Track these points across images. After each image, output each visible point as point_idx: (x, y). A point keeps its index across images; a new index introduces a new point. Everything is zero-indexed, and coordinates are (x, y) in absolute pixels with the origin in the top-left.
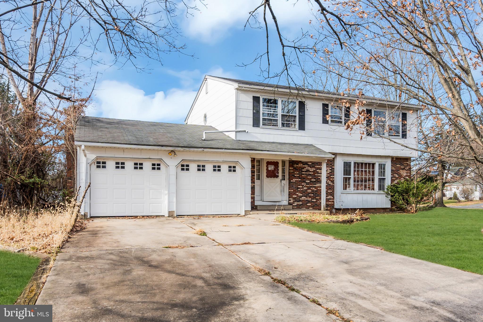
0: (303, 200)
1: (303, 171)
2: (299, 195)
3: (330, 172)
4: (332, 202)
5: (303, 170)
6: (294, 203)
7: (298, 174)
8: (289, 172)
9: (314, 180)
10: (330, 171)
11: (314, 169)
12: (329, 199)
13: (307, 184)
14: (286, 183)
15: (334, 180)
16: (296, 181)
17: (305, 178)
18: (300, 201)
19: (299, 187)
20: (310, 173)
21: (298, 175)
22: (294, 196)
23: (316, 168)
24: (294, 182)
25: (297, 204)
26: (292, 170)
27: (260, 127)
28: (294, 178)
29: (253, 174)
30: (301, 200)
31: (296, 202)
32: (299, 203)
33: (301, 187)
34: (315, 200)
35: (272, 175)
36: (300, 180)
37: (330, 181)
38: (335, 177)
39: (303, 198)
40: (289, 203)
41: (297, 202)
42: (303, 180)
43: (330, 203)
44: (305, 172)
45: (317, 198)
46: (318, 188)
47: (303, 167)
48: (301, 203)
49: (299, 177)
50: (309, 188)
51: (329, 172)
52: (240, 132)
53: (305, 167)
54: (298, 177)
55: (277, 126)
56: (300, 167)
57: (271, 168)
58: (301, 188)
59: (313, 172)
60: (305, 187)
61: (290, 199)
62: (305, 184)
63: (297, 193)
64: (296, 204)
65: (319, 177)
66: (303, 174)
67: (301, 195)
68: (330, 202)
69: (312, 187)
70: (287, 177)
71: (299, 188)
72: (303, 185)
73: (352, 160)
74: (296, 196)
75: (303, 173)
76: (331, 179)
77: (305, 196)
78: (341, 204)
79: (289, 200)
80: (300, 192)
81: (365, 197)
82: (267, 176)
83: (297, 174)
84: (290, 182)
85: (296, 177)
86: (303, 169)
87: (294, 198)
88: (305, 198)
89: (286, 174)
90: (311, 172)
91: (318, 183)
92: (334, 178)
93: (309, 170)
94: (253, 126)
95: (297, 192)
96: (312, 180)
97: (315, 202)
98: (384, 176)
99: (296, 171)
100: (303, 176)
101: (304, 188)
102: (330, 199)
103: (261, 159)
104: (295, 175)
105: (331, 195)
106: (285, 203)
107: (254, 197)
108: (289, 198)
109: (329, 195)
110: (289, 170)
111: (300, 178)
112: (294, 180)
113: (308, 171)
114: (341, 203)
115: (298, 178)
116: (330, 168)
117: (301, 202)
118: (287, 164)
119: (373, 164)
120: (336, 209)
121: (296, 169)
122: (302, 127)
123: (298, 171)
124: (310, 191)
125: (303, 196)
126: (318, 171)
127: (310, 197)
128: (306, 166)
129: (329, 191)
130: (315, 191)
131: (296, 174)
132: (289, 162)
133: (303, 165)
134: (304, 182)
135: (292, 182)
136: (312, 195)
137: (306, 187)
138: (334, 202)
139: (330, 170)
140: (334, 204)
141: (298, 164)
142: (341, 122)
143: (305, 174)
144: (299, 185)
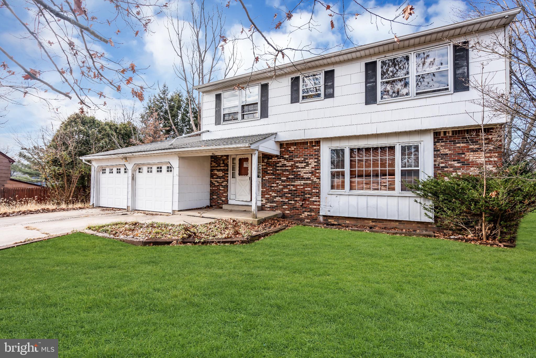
0: (277, 201)
1: (278, 167)
2: (273, 195)
3: (315, 166)
5: (278, 165)
6: (267, 204)
7: (271, 170)
8: (262, 169)
9: (292, 177)
10: (316, 164)
11: (293, 163)
12: (313, 201)
13: (283, 181)
15: (320, 176)
16: (269, 178)
17: (280, 175)
19: (273, 185)
20: (287, 168)
21: (272, 172)
22: (266, 196)
23: (295, 161)
24: (267, 180)
25: (270, 206)
26: (265, 165)
27: (222, 123)
28: (267, 175)
30: (275, 201)
31: (269, 203)
32: (272, 204)
33: (275, 185)
34: (293, 202)
35: (243, 171)
36: (274, 177)
37: (315, 177)
38: (321, 171)
39: (278, 199)
40: (261, 204)
41: (271, 203)
42: (278, 177)
43: (315, 207)
44: (281, 167)
45: (296, 199)
46: (298, 187)
47: (278, 161)
48: (275, 205)
50: (285, 187)
51: (313, 166)
52: (204, 132)
53: (280, 162)
54: (271, 173)
55: (237, 119)
56: (274, 162)
57: (246, 165)
58: (275, 187)
59: (290, 166)
60: (280, 185)
61: (262, 199)
62: (280, 182)
63: (270, 193)
64: (268, 205)
65: (299, 173)
66: (278, 170)
67: (276, 195)
68: (316, 205)
69: (289, 185)
71: (273, 187)
72: (278, 183)
73: (346, 146)
74: (269, 196)
75: (278, 168)
76: (317, 175)
77: (279, 197)
78: (328, 210)
79: (262, 201)
80: (273, 191)
82: (240, 174)
84: (263, 180)
85: (269, 173)
86: (278, 163)
87: (267, 199)
88: (280, 198)
90: (288, 166)
91: (297, 180)
92: (320, 173)
93: (285, 165)
95: (271, 191)
96: (290, 177)
97: (293, 204)
98: (416, 166)
99: (269, 167)
100: (278, 172)
101: (280, 187)
102: (316, 201)
104: (269, 172)
105: (317, 196)
107: (227, 196)
109: (315, 196)
111: (273, 175)
112: (267, 177)
113: (284, 165)
114: (328, 208)
115: (271, 175)
116: (316, 160)
117: (275, 203)
119: (392, 148)
120: (322, 216)
121: (268, 164)
122: (264, 114)
123: (271, 167)
124: (287, 190)
125: (278, 197)
126: (297, 164)
127: (287, 197)
128: (281, 160)
129: (314, 191)
130: (294, 190)
131: (269, 170)
133: (278, 158)
134: (280, 179)
135: (265, 180)
136: (290, 195)
137: (282, 185)
139: (315, 162)
141: (272, 159)
142: (319, 95)
143: (281, 170)
144: (273, 184)
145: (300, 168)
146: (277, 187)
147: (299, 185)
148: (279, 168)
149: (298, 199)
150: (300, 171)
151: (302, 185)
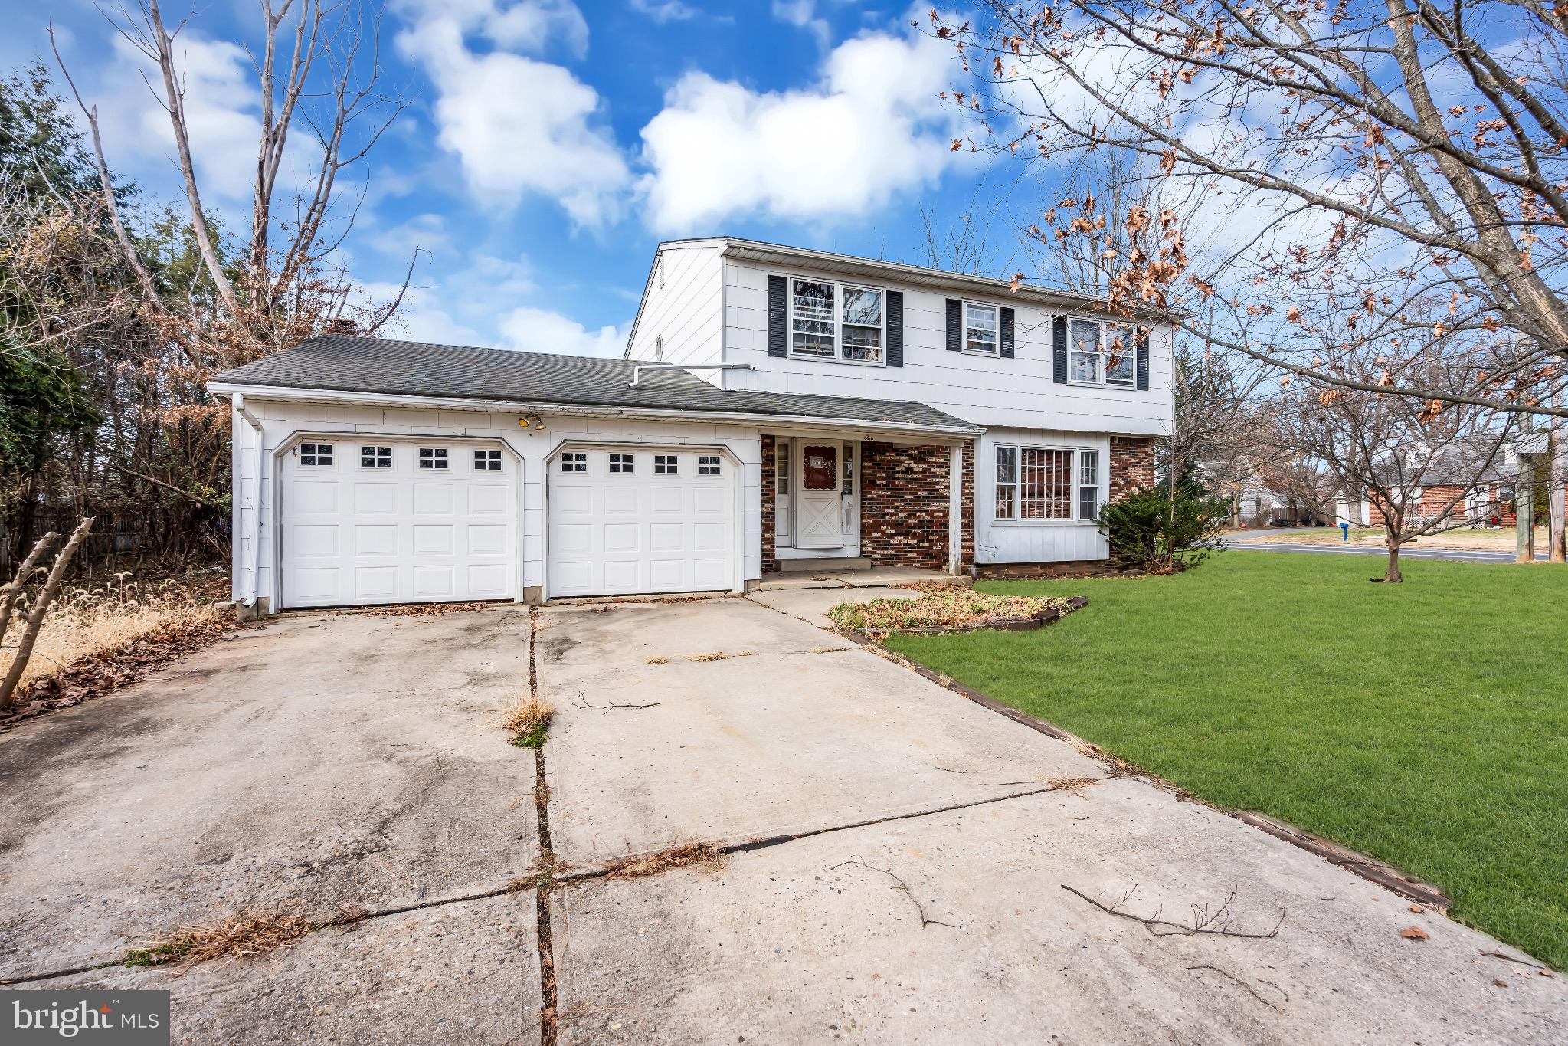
0: (896, 545)
1: (898, 472)
2: (888, 532)
3: (963, 474)
4: (969, 547)
5: (897, 469)
6: (874, 553)
7: (884, 479)
8: (862, 475)
9: (925, 494)
10: (964, 471)
11: (925, 466)
13: (907, 502)
14: (853, 500)
15: (972, 494)
16: (878, 496)
17: (902, 490)
18: (889, 546)
19: (887, 510)
20: (915, 476)
21: (885, 483)
22: (874, 535)
23: (932, 462)
24: (874, 500)
25: (882, 556)
26: (870, 467)
27: (789, 356)
28: (874, 490)
29: (771, 479)
30: (891, 545)
31: (879, 550)
32: (886, 552)
33: (892, 511)
34: (927, 545)
35: (819, 480)
36: (889, 493)
37: (963, 495)
38: (975, 484)
39: (897, 540)
40: (862, 552)
41: (883, 550)
42: (898, 493)
43: (964, 550)
44: (903, 472)
45: (931, 537)
46: (935, 514)
47: (897, 461)
48: (892, 553)
49: (886, 487)
50: (912, 514)
52: (733, 368)
53: (902, 462)
54: (884, 486)
55: (833, 354)
56: (889, 461)
57: (817, 463)
58: (892, 514)
59: (921, 473)
60: (901, 511)
61: (864, 542)
62: (902, 504)
63: (883, 528)
64: (878, 554)
65: (937, 487)
66: (898, 479)
67: (893, 531)
68: (965, 547)
69: (918, 511)
70: (856, 486)
71: (888, 514)
72: (898, 507)
73: (1018, 442)
74: (879, 535)
75: (897, 475)
76: (967, 491)
77: (901, 536)
78: (990, 554)
79: (862, 546)
80: (888, 523)
81: (1049, 534)
82: (808, 485)
83: (881, 479)
84: (863, 498)
85: (879, 485)
86: (898, 465)
87: (875, 541)
88: (901, 538)
89: (853, 479)
90: (916, 473)
91: (933, 501)
92: (972, 488)
93: (912, 469)
94: (770, 354)
95: (883, 525)
96: (920, 493)
97: (927, 547)
98: (1094, 481)
99: (879, 472)
100: (897, 483)
101: (901, 514)
102: (965, 540)
103: (792, 439)
104: (878, 482)
106: (854, 552)
107: (773, 539)
108: (862, 538)
109: (965, 532)
110: (863, 467)
111: (888, 490)
112: (874, 494)
113: (909, 470)
114: (991, 552)
115: (883, 490)
116: (965, 464)
117: (892, 549)
118: (857, 453)
119: (1068, 454)
120: (978, 565)
121: (878, 466)
122: (895, 358)
123: (884, 473)
124: (916, 521)
125: (896, 535)
126: (933, 470)
127: (914, 536)
128: (904, 458)
130: (928, 521)
131: (879, 479)
132: (863, 450)
133: (897, 455)
134: (901, 498)
135: (870, 499)
136: (920, 531)
137: (906, 511)
138: (972, 547)
139: (964, 467)
140: (973, 555)
141: (884, 454)
142: (991, 347)
143: (903, 479)
144: (888, 508)
145: (937, 477)
146: (896, 514)
147: (935, 511)
148: (900, 475)
149: (935, 538)
150: (937, 483)
151: (940, 511)
